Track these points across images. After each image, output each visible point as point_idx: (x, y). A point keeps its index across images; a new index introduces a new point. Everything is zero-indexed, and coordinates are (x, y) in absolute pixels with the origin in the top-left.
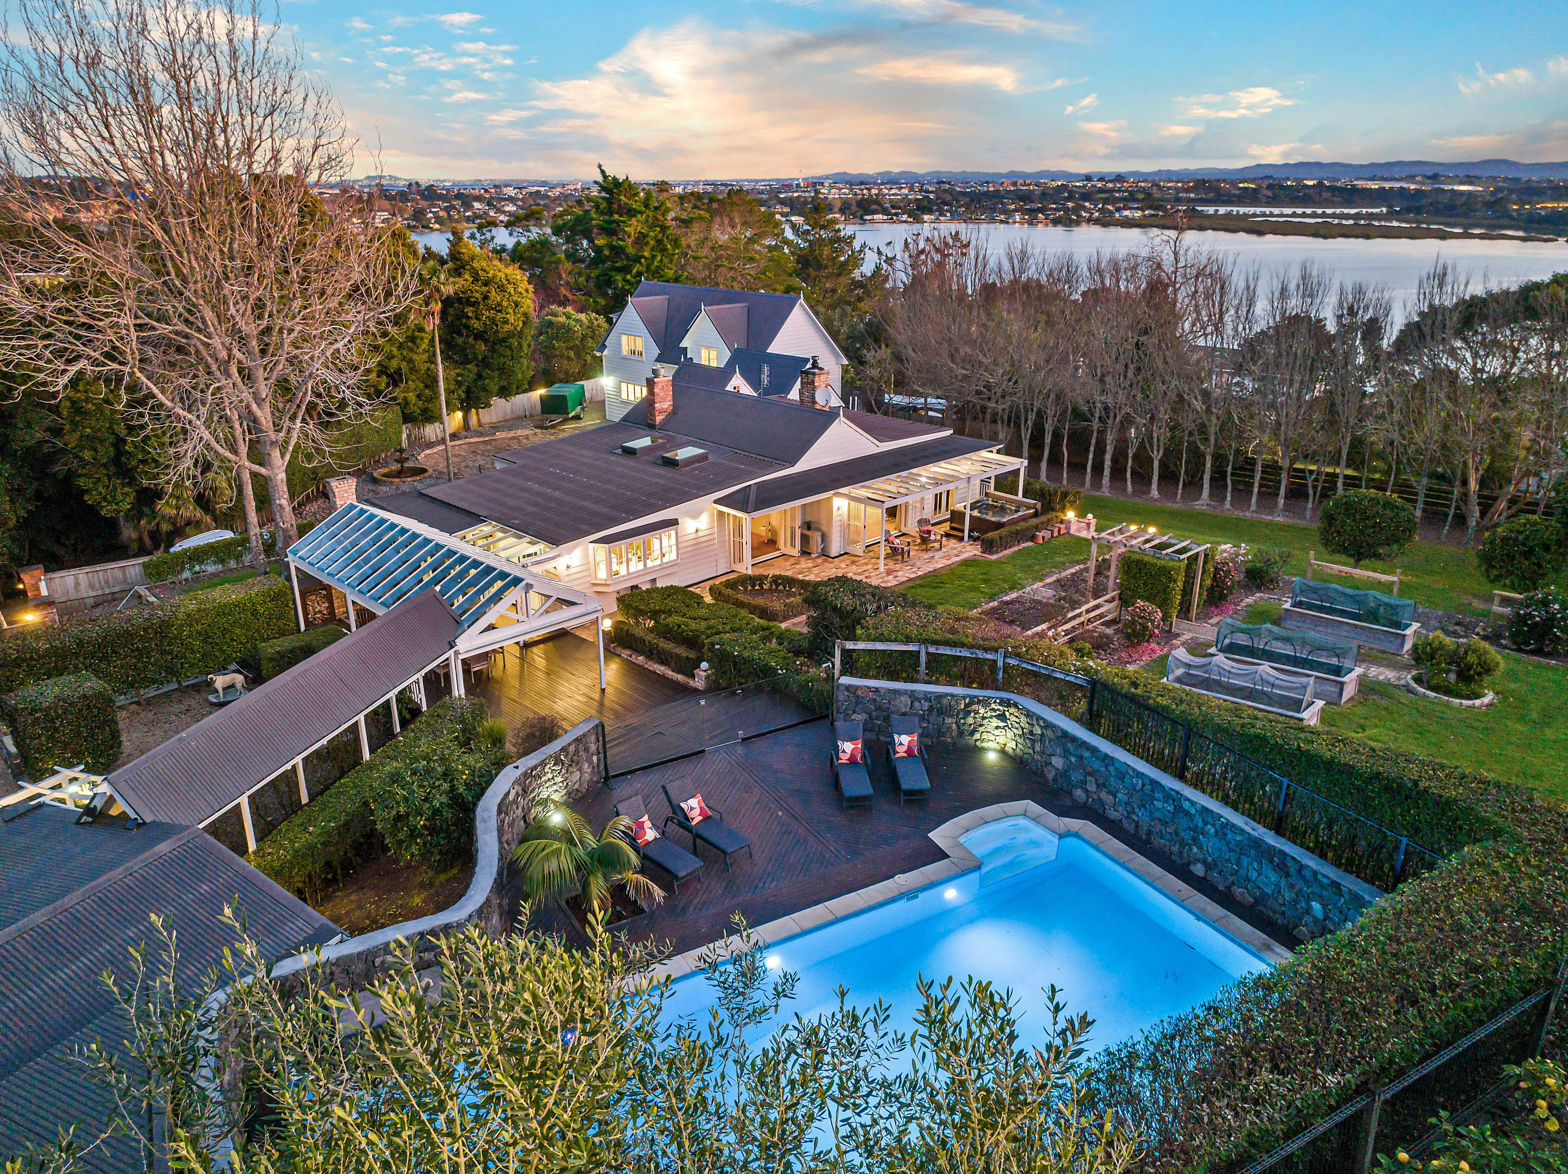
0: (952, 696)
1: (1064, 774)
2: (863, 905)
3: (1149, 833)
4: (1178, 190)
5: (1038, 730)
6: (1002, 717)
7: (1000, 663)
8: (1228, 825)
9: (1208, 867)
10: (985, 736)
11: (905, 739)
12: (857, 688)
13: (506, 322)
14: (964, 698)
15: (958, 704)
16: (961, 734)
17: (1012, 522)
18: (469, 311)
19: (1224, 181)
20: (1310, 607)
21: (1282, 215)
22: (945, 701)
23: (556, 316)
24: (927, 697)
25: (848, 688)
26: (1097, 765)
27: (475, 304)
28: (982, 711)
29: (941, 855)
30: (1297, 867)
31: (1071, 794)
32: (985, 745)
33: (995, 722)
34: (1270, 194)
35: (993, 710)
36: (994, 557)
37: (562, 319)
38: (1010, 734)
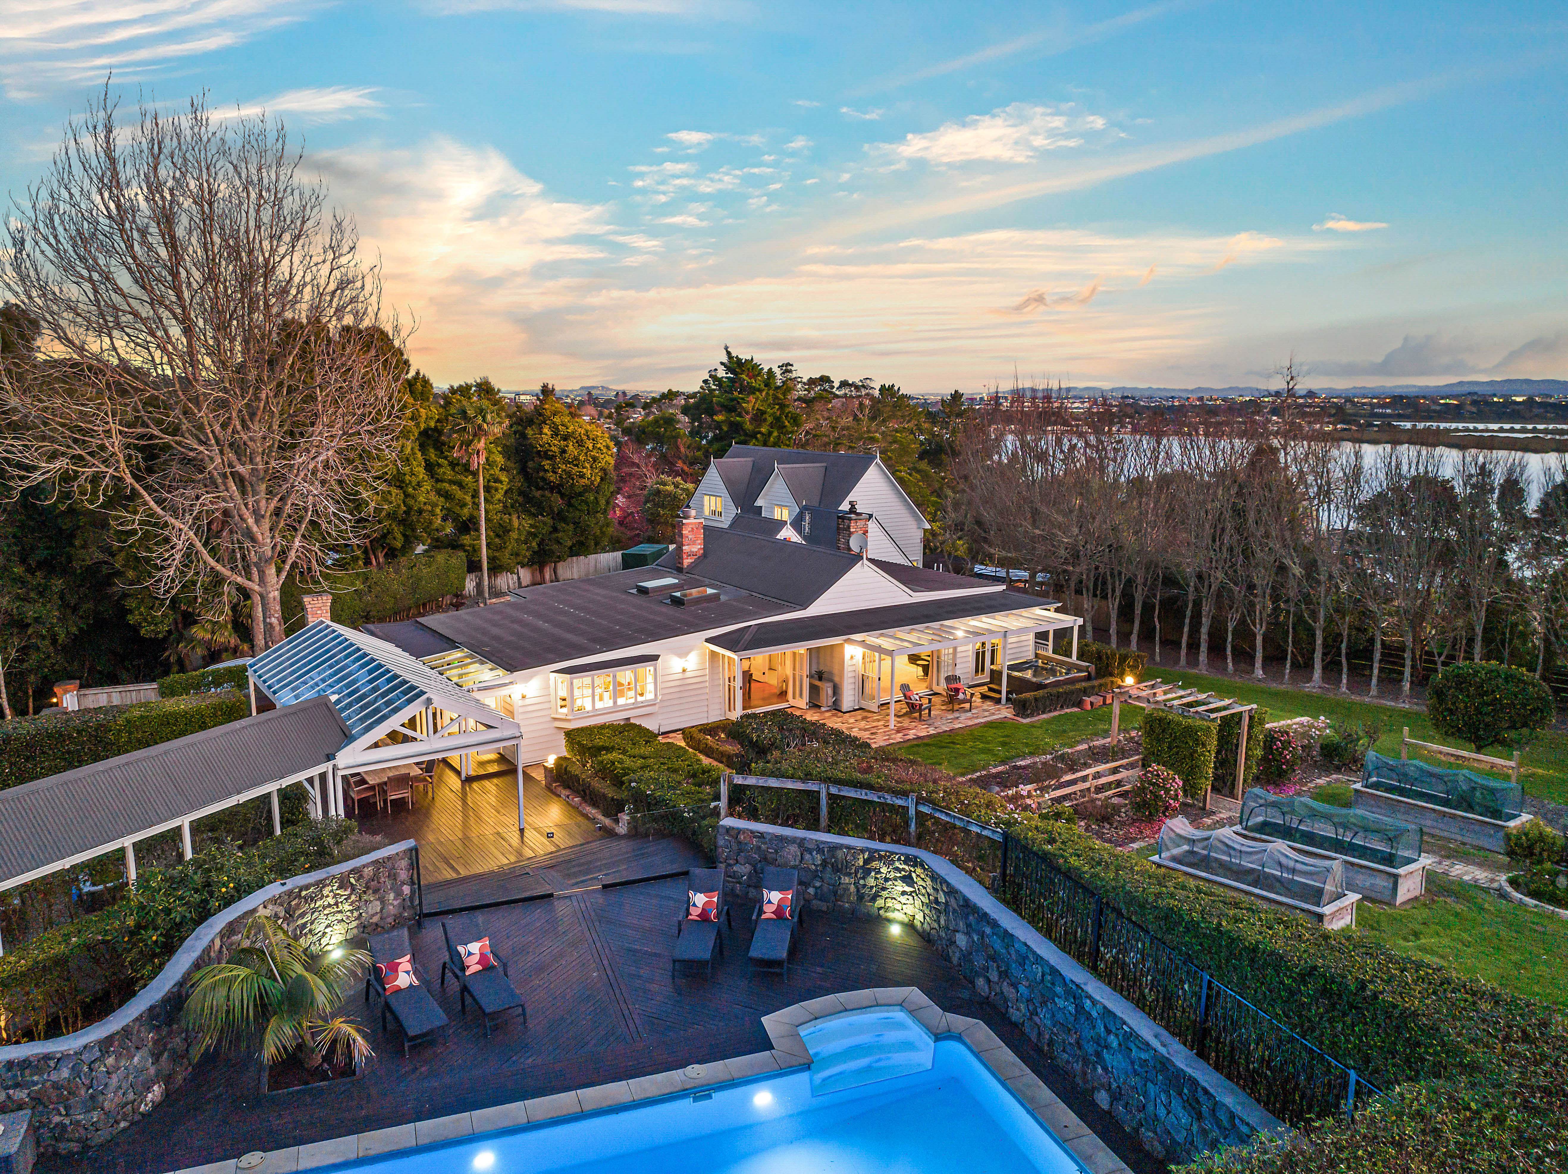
0: (849, 848)
1: (966, 956)
2: (626, 1098)
3: (1051, 1043)
4: (1372, 405)
5: (942, 899)
6: (908, 879)
7: (912, 812)
8: (1132, 1036)
9: (1116, 1097)
10: (890, 903)
11: (775, 896)
12: (739, 831)
13: (582, 476)
14: (862, 851)
15: (856, 858)
16: (861, 897)
17: (1057, 684)
18: (546, 464)
19: (1424, 397)
20: (1390, 789)
21: (1487, 431)
22: (840, 854)
23: (665, 484)
24: (819, 848)
25: (728, 830)
26: (998, 945)
27: (552, 458)
28: (884, 870)
29: (766, 1044)
30: (1210, 1104)
31: (972, 983)
32: (890, 915)
33: (901, 887)
34: (1474, 410)
35: (897, 869)
36: (1024, 721)
37: (670, 488)
38: (918, 903)
